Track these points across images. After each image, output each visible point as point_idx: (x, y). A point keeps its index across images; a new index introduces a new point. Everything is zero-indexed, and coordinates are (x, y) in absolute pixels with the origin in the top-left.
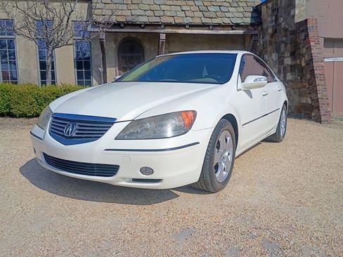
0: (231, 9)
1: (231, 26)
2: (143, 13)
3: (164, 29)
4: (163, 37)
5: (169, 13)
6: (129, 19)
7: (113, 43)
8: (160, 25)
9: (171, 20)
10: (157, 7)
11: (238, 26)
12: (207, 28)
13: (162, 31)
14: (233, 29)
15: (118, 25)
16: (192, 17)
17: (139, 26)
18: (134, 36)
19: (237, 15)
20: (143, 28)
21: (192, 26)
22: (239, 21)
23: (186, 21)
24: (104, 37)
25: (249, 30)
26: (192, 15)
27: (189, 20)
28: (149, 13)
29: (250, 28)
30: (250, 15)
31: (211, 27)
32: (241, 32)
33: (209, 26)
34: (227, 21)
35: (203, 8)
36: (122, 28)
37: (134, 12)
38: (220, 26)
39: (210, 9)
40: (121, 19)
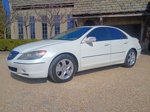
0: (136, 4)
1: (135, 12)
2: (93, 9)
3: (102, 15)
4: (101, 19)
5: (104, 9)
6: (87, 12)
7: (82, 22)
8: (100, 14)
9: (105, 12)
10: (100, 7)
11: (138, 12)
13: (101, 17)
14: (136, 14)
15: (82, 15)
16: (115, 10)
17: (91, 15)
18: (91, 19)
19: (138, 7)
20: (93, 16)
21: (115, 14)
22: (139, 9)
23: (112, 11)
24: (77, 21)
25: (145, 13)
26: (116, 8)
27: (114, 11)
28: (95, 9)
29: (146, 12)
30: (146, 6)
31: (124, 13)
32: (141, 14)
33: (123, 13)
34: (133, 10)
35: (121, 5)
36: (84, 16)
37: (89, 10)
38: (129, 12)
39: (125, 5)
40: (83, 13)
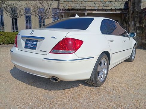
0: (115, 3)
1: (115, 10)
2: (79, 5)
4: (86, 14)
5: (89, 5)
6: (73, 8)
8: (85, 10)
9: (90, 8)
10: (85, 3)
11: (118, 10)
12: (105, 11)
13: (86, 12)
14: (116, 11)
15: (69, 10)
16: (98, 6)
17: (77, 10)
19: (117, 5)
20: (79, 11)
21: (98, 10)
22: (119, 8)
23: (96, 8)
24: (63, 15)
25: (123, 11)
26: (99, 5)
27: (97, 8)
28: (81, 5)
29: (123, 10)
30: (124, 5)
31: (106, 10)
32: (119, 12)
33: (105, 10)
34: (113, 8)
35: (103, 3)
36: (70, 11)
37: (75, 5)
38: (110, 10)
39: (107, 3)
40: (70, 8)
